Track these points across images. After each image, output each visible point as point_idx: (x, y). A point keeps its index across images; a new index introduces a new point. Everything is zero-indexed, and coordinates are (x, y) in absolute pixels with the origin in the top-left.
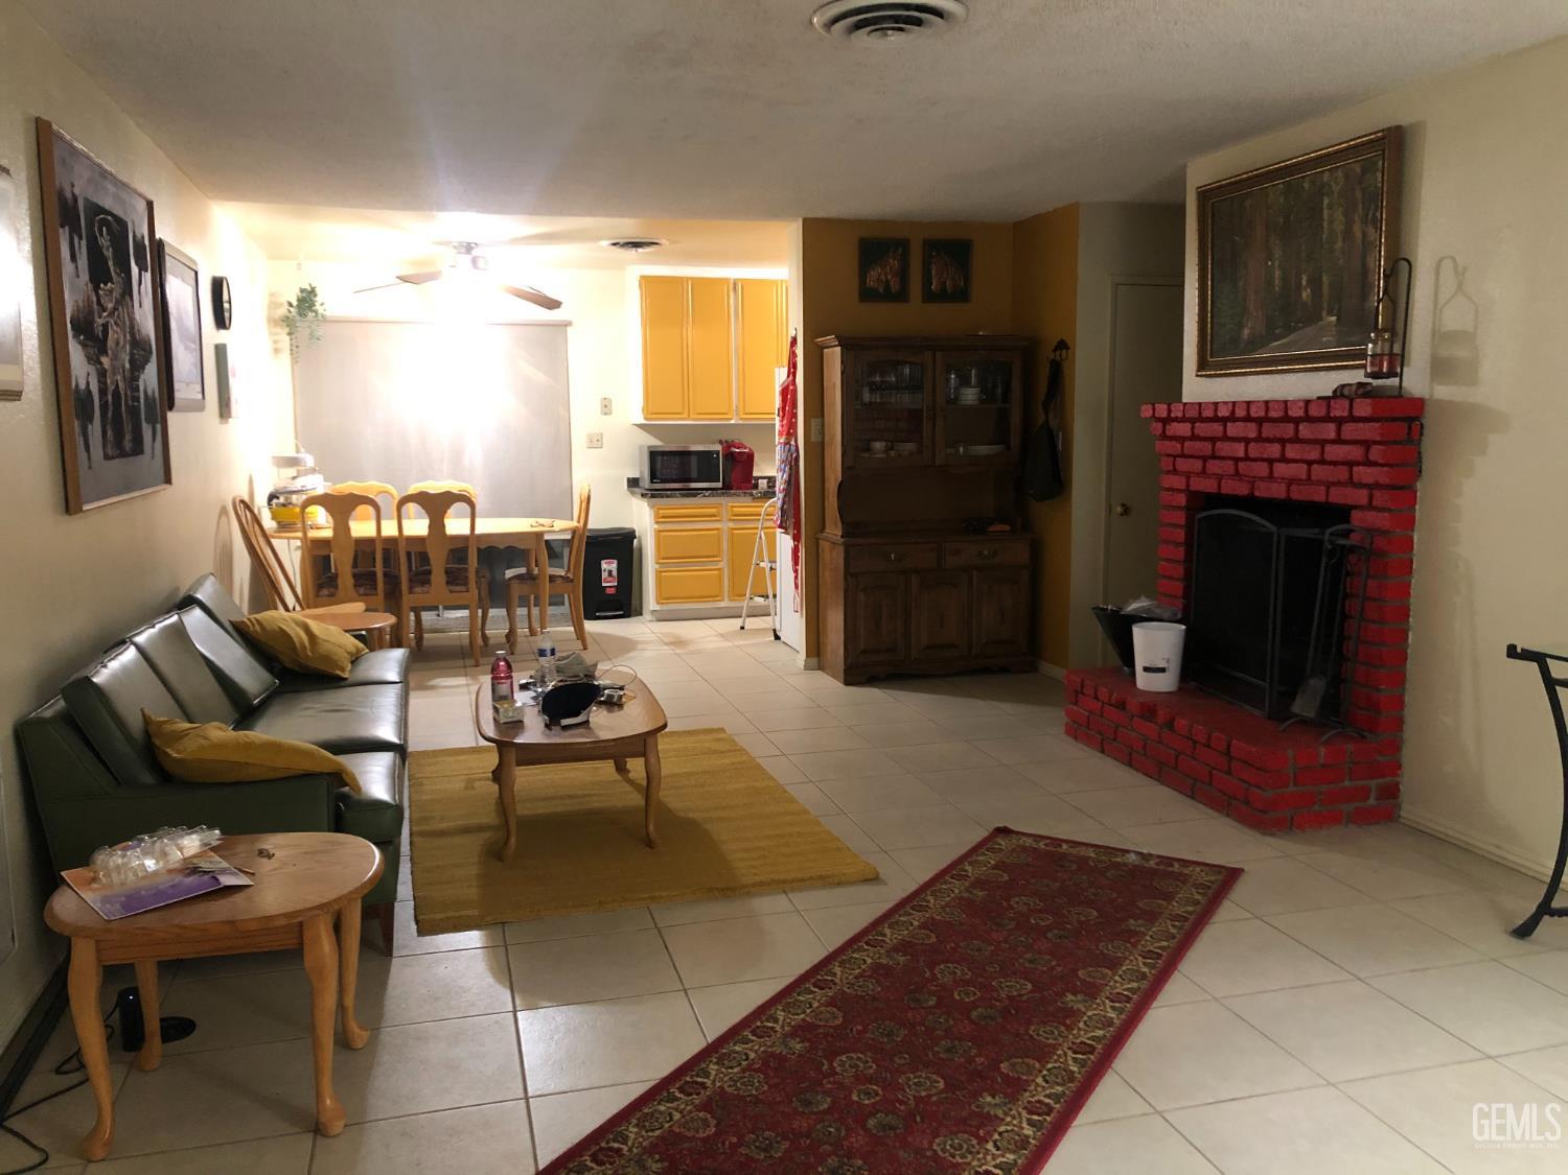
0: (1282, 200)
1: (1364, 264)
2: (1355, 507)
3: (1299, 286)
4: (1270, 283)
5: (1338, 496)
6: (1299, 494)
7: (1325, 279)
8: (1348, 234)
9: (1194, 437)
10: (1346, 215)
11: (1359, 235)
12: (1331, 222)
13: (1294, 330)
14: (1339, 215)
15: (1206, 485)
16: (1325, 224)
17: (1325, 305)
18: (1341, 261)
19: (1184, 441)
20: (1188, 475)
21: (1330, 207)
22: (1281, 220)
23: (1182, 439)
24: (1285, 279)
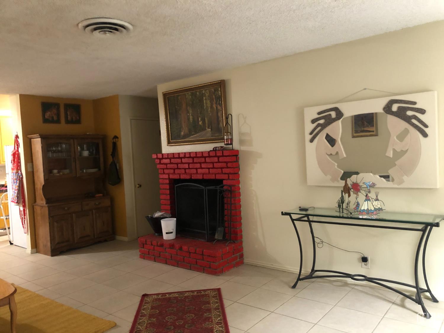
0: (190, 97)
1: (217, 116)
2: (224, 179)
3: (198, 121)
4: (189, 119)
5: (218, 177)
6: (206, 177)
7: (206, 119)
8: (212, 107)
9: (171, 163)
10: (211, 102)
11: (215, 108)
12: (206, 104)
13: (198, 133)
14: (208, 102)
15: (176, 177)
16: (205, 104)
17: (207, 126)
18: (211, 114)
19: (167, 165)
20: (169, 174)
21: (206, 99)
22: (191, 102)
23: (166, 164)
24: (193, 119)
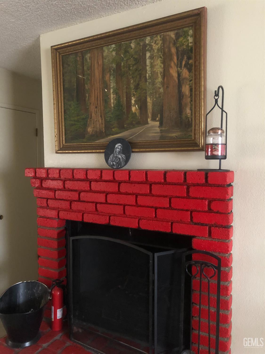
0: (114, 53)
2: (194, 237)
3: (129, 106)
4: (106, 100)
7: (149, 100)
8: (166, 74)
9: (64, 189)
10: (164, 62)
11: (175, 75)
12: (152, 66)
13: (127, 129)
14: (158, 62)
15: (74, 216)
16: (148, 68)
17: (150, 115)
18: (161, 90)
20: (58, 210)
21: (151, 57)
22: (114, 66)
23: (54, 190)
24: (118, 99)
